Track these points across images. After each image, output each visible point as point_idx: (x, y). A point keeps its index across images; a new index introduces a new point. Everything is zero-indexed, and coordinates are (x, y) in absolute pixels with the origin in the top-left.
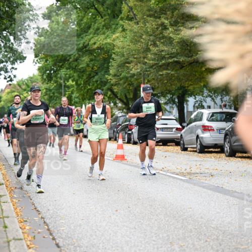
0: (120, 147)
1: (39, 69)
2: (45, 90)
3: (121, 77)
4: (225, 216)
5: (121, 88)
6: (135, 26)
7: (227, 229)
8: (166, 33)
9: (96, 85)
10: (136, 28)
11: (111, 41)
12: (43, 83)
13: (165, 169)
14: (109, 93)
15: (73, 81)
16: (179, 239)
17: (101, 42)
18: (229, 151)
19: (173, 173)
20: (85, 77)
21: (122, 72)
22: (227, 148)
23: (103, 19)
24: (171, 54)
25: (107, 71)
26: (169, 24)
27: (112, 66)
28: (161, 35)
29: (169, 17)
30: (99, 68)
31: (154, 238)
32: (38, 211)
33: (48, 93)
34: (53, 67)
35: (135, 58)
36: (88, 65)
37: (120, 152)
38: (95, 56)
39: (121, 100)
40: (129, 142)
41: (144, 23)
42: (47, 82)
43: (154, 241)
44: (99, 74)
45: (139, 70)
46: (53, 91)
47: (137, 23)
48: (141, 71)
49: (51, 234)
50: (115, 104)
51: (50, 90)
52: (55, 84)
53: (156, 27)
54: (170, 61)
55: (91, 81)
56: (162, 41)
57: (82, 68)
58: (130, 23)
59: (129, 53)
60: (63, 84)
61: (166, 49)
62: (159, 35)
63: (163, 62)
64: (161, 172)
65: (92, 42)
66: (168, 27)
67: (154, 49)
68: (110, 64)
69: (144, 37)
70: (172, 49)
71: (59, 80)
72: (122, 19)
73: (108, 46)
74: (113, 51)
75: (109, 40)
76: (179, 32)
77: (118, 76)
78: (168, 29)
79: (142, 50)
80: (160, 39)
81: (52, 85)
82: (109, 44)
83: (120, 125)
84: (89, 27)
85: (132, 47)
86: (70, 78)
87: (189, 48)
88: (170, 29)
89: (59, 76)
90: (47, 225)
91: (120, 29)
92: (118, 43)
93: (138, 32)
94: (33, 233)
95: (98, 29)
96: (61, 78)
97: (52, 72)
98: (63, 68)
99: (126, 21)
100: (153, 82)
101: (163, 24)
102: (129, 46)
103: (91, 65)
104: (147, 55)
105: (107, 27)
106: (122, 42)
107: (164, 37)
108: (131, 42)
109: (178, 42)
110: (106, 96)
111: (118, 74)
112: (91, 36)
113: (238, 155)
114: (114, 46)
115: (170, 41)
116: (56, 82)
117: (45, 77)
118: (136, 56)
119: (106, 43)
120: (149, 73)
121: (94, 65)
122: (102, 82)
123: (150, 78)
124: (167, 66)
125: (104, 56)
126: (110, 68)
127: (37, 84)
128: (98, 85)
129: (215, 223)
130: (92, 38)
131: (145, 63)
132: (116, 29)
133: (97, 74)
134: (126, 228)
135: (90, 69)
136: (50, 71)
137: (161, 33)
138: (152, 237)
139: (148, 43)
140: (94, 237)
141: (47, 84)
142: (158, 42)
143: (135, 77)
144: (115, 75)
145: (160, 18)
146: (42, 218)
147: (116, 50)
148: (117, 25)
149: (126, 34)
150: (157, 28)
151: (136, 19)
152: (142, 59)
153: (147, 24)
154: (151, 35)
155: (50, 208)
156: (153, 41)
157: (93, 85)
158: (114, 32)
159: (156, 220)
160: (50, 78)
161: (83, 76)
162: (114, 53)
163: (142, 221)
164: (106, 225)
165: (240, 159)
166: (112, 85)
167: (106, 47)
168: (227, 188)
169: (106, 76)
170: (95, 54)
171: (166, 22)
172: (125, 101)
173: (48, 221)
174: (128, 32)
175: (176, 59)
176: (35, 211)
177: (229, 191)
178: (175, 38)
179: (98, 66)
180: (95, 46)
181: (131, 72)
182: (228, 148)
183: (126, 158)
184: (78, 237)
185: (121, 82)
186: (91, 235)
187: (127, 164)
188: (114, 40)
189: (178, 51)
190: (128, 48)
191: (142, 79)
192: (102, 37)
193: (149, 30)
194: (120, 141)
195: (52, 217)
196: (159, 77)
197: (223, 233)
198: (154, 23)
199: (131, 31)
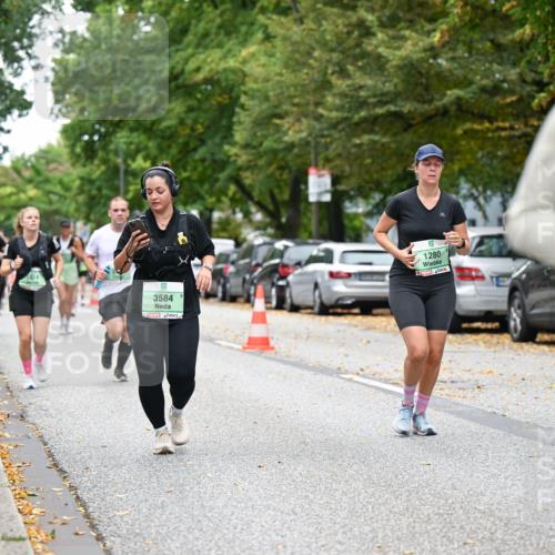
0: (259, 319)
1: (66, 131)
2: (77, 183)
3: (261, 149)
4: (509, 483)
5: (261, 177)
6: (295, 28)
7: (516, 514)
8: (370, 45)
9: (200, 169)
10: (296, 32)
11: (238, 65)
12: (73, 165)
13: (367, 371)
14: (232, 188)
15: (145, 159)
16: (399, 539)
17: (213, 65)
18: (519, 327)
19: (386, 381)
20: (174, 151)
21: (265, 137)
22: (515, 320)
23: (218, 12)
24: (382, 94)
25: (228, 135)
26: (376, 23)
27: (240, 123)
28: (358, 51)
29: (377, 7)
30: (208, 127)
31: (339, 537)
32: (62, 471)
33: (86, 188)
34: (97, 127)
35: (294, 105)
36: (182, 122)
37: (258, 331)
38: (199, 100)
39: (261, 206)
40: (280, 306)
41: (318, 21)
42: (82, 161)
43: (340, 543)
44: (209, 142)
45: (304, 135)
46: (98, 183)
47: (301, 21)
48: (310, 135)
49: (93, 527)
50: (247, 214)
51: (91, 182)
52: (103, 168)
53: (345, 30)
54: (379, 111)
55: (190, 160)
56: (360, 64)
57: (169, 128)
58: (283, 19)
59: (282, 93)
60: (122, 167)
61: (369, 82)
62: (352, 50)
63: (363, 114)
64: (356, 378)
65: (191, 65)
66: (374, 29)
67: (341, 84)
68: (235, 119)
69: (316, 54)
70: (384, 83)
71: (111, 156)
72: (263, 10)
73: (231, 77)
74: (243, 88)
75: (231, 63)
76: (400, 43)
77: (254, 147)
78: (374, 35)
79: (313, 86)
80: (356, 58)
81: (96, 170)
82: (234, 71)
83: (258, 265)
84: (185, 31)
85: (288, 77)
86: (138, 151)
87: (424, 81)
88: (380, 36)
89: (112, 147)
90: (84, 505)
91: (260, 35)
92: (254, 69)
93: (303, 42)
94: (50, 523)
95: (206, 35)
96: (116, 153)
97: (96, 138)
98: (122, 128)
99: (275, 17)
100: (338, 162)
101: (361, 24)
102: (280, 75)
103: (189, 122)
104: (324, 96)
105: (228, 29)
106: (264, 65)
107: (364, 55)
108: (286, 66)
109: (399, 68)
110: (226, 195)
111: (254, 143)
112: (190, 51)
113: (541, 337)
114: (245, 75)
115: (379, 63)
116: (105, 161)
117: (78, 150)
118: (296, 100)
119: (225, 70)
120: (328, 140)
121: (195, 121)
122: (214, 161)
123: (331, 153)
124: (371, 123)
125: (219, 99)
126: (235, 127)
127: (61, 168)
128: (205, 168)
129: (486, 499)
130: (193, 55)
131: (319, 118)
132: (249, 34)
133: (203, 142)
134: (272, 513)
135: (188, 131)
136: (91, 136)
137: (358, 45)
138: (336, 534)
139: (326, 68)
140: (197, 533)
141: (84, 166)
142: (350, 68)
143: (296, 150)
144: (246, 146)
145: (354, 8)
146: (72, 488)
147: (251, 85)
148: (252, 24)
149: (274, 47)
150: (349, 33)
151: (298, 11)
152: (311, 108)
153: (324, 23)
154: (332, 50)
155: (91, 464)
156: (338, 64)
157: (195, 169)
158: (244, 43)
159: (344, 493)
160: (90, 152)
161: (169, 147)
162: (245, 93)
163: (312, 496)
164: (226, 506)
165: (545, 348)
166: (240, 169)
167: (227, 80)
168: (515, 417)
169: (226, 147)
170: (199, 96)
171: (370, 18)
172: (271, 207)
173: (85, 497)
174: (278, 42)
175: (392, 108)
176: (54, 470)
177: (519, 423)
178: (391, 58)
179: (206, 123)
180: (200, 76)
181: (286, 138)
182: (518, 320)
183: (272, 343)
184: (157, 532)
185: (261, 162)
186: (189, 530)
187: (274, 359)
188: (244, 62)
189: (400, 88)
190: (279, 82)
191: (312, 156)
192: (216, 54)
193: (328, 37)
194: (259, 304)
195: (95, 486)
196: (353, 150)
197: (506, 525)
198: (340, 21)
199: (285, 39)
